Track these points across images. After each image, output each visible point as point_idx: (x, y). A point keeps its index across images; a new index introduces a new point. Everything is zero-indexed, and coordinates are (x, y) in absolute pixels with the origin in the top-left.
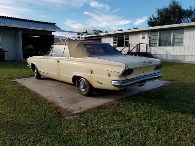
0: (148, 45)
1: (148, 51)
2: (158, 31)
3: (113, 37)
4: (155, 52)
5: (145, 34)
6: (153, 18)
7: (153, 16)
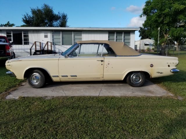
0: (52, 44)
1: (53, 49)
2: (60, 31)
3: (6, 33)
4: (59, 50)
5: (47, 33)
6: (28, 17)
7: (28, 15)
